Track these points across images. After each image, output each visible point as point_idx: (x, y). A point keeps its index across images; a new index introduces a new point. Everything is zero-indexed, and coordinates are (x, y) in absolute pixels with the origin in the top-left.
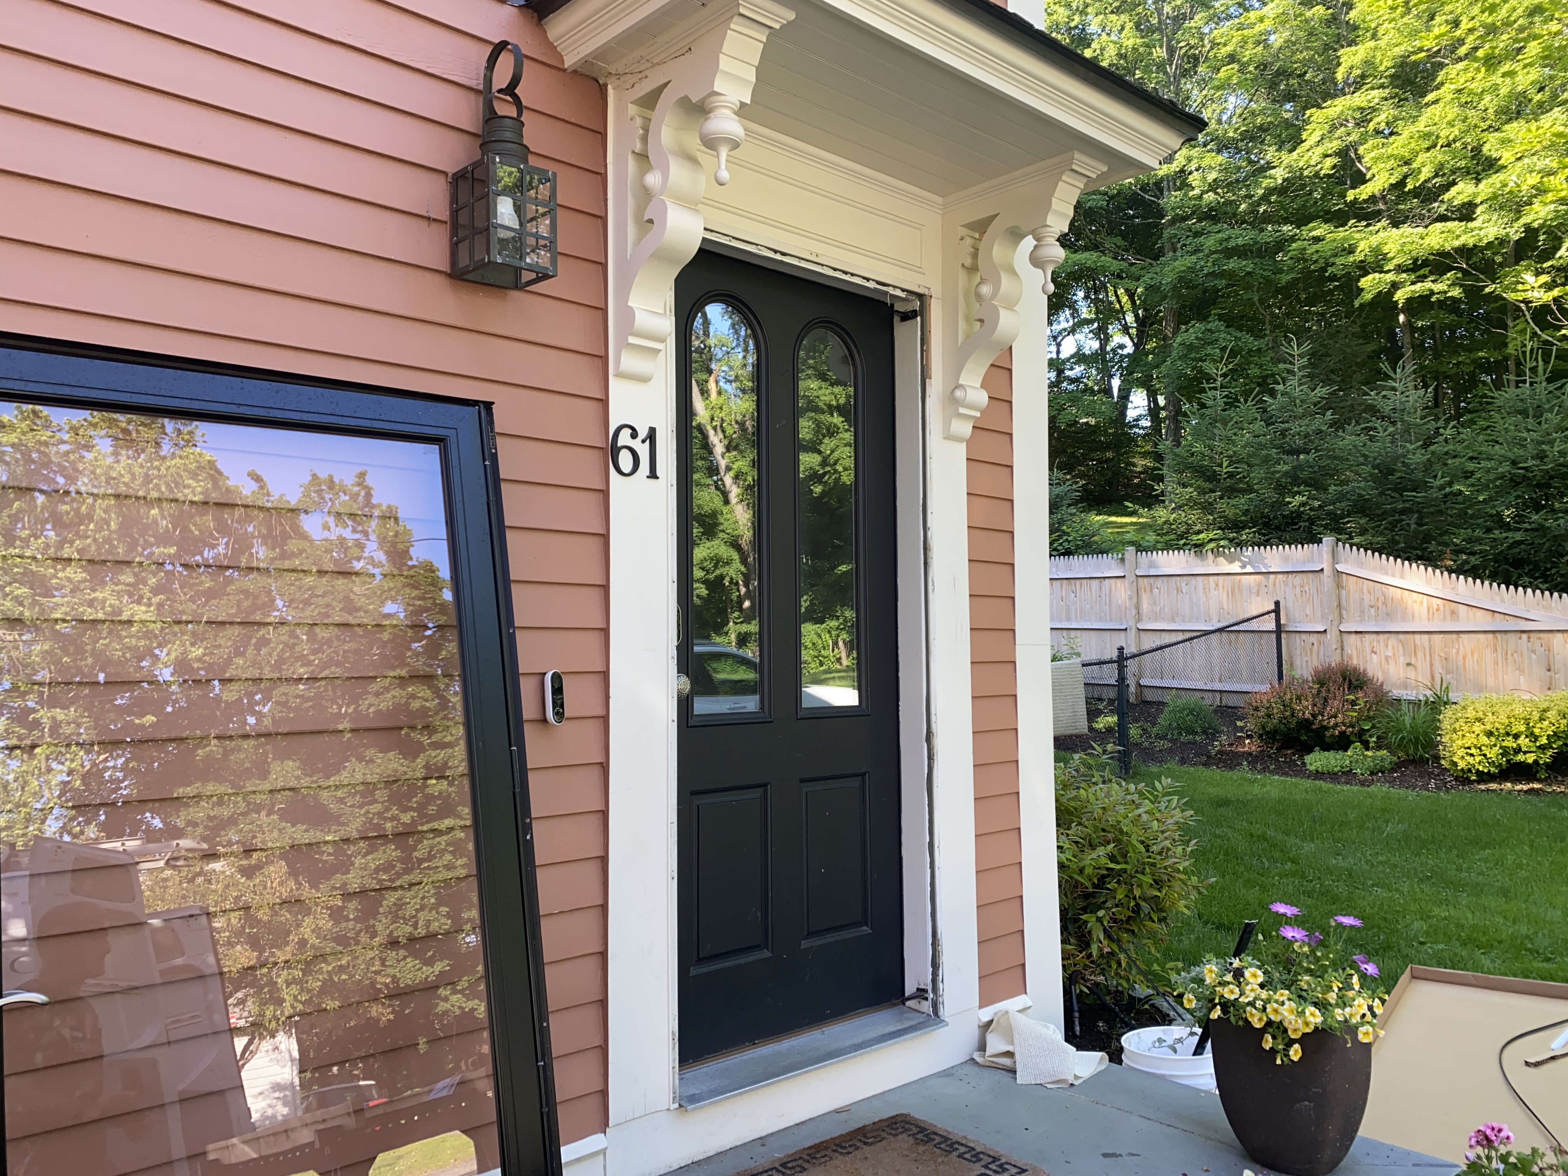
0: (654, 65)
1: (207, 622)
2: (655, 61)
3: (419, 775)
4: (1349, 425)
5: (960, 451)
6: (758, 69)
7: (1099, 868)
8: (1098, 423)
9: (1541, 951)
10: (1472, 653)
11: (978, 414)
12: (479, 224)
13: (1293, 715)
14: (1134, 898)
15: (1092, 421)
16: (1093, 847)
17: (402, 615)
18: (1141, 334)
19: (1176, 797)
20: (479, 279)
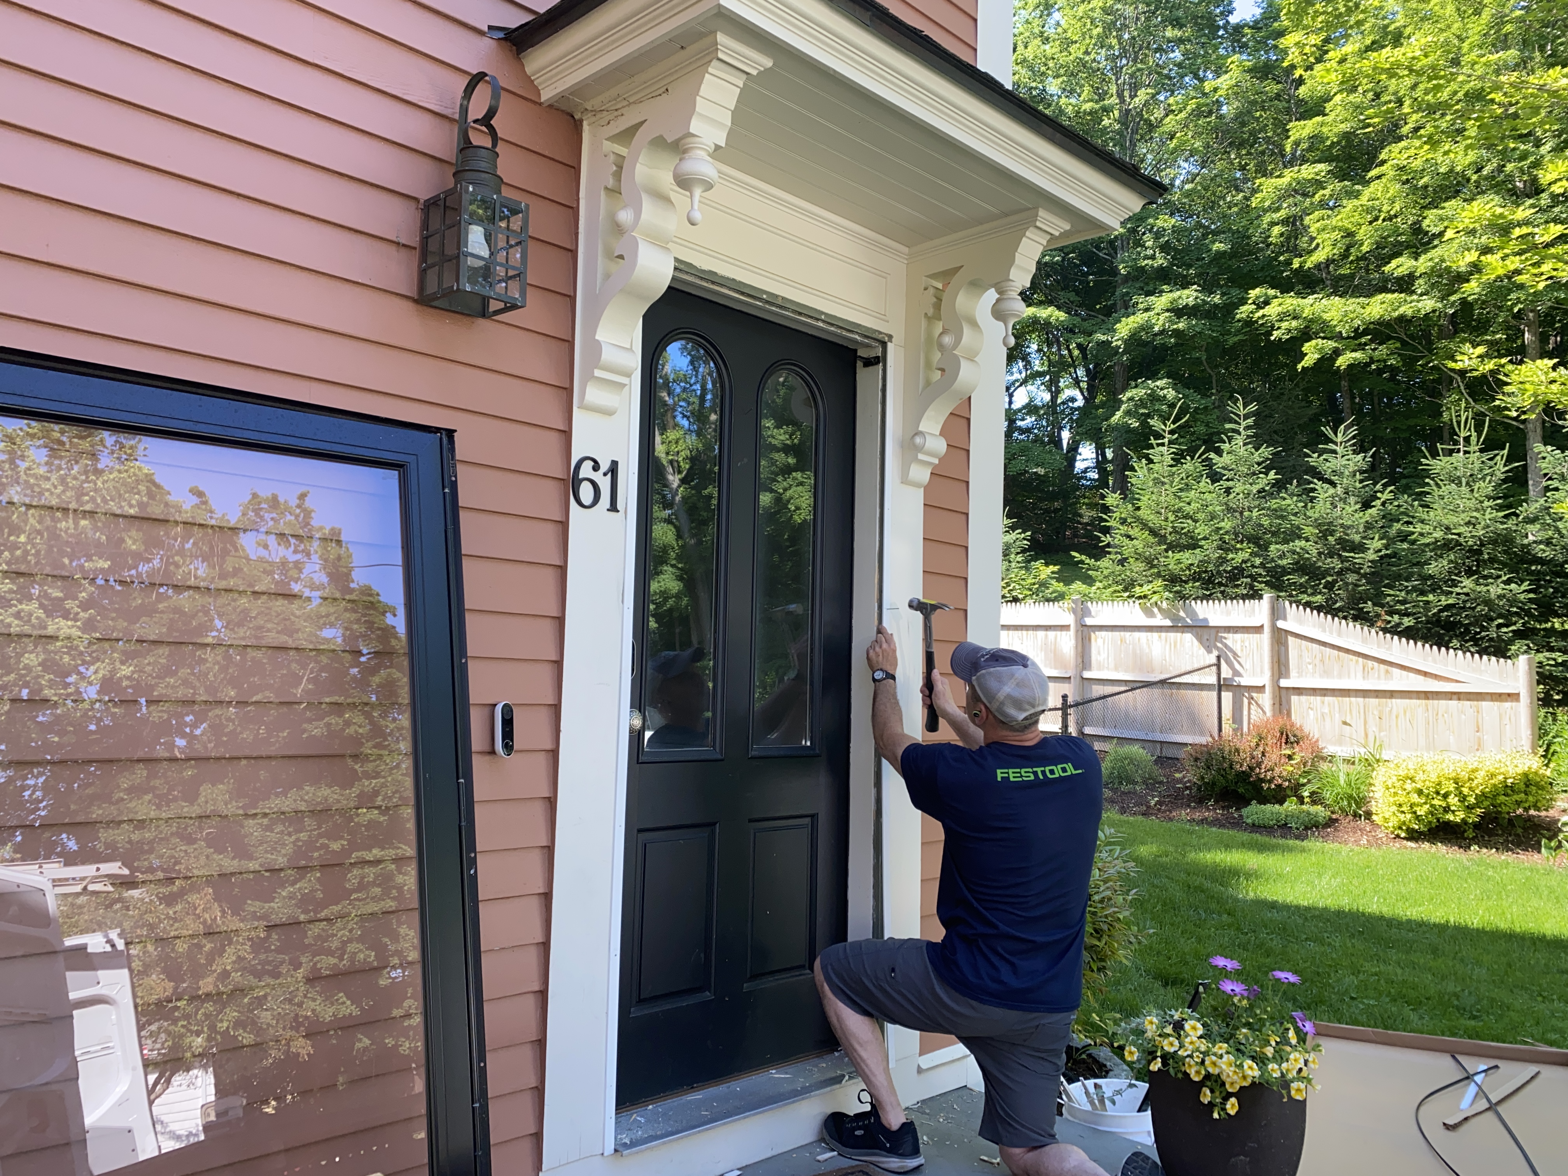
0: (630, 103)
1: (137, 641)
2: (632, 100)
3: (352, 805)
4: (1291, 484)
5: (917, 498)
6: (733, 113)
8: (1047, 473)
9: (1468, 1008)
10: (1405, 712)
11: (936, 461)
12: (450, 251)
13: (1231, 768)
15: (1041, 471)
18: (1092, 389)
19: (1118, 848)
20: (447, 306)
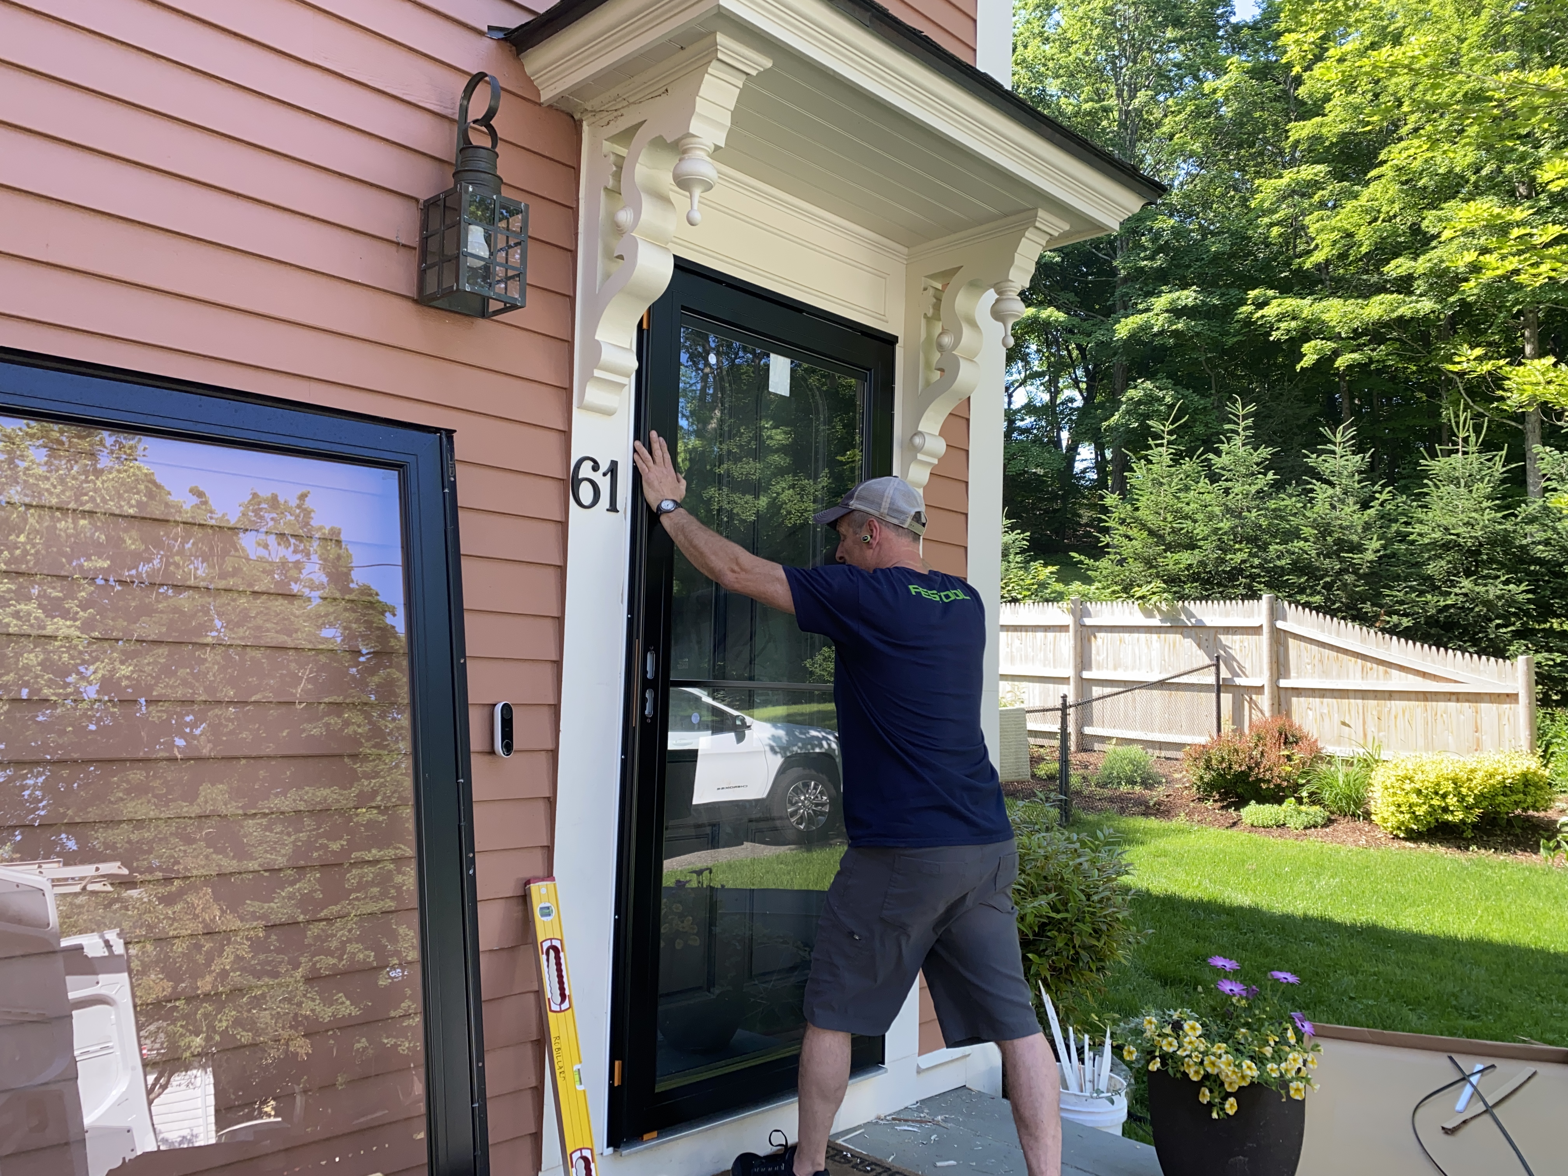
0: (630, 104)
1: (137, 640)
2: (632, 100)
3: (351, 804)
4: (1290, 485)
6: (733, 113)
7: (1041, 916)
8: (1046, 473)
10: (1404, 714)
11: (936, 461)
12: (450, 251)
13: (1230, 767)
14: (1074, 947)
15: (1040, 471)
16: (1034, 894)
17: (339, 640)
18: (1090, 388)
19: (1117, 848)
20: (446, 306)
